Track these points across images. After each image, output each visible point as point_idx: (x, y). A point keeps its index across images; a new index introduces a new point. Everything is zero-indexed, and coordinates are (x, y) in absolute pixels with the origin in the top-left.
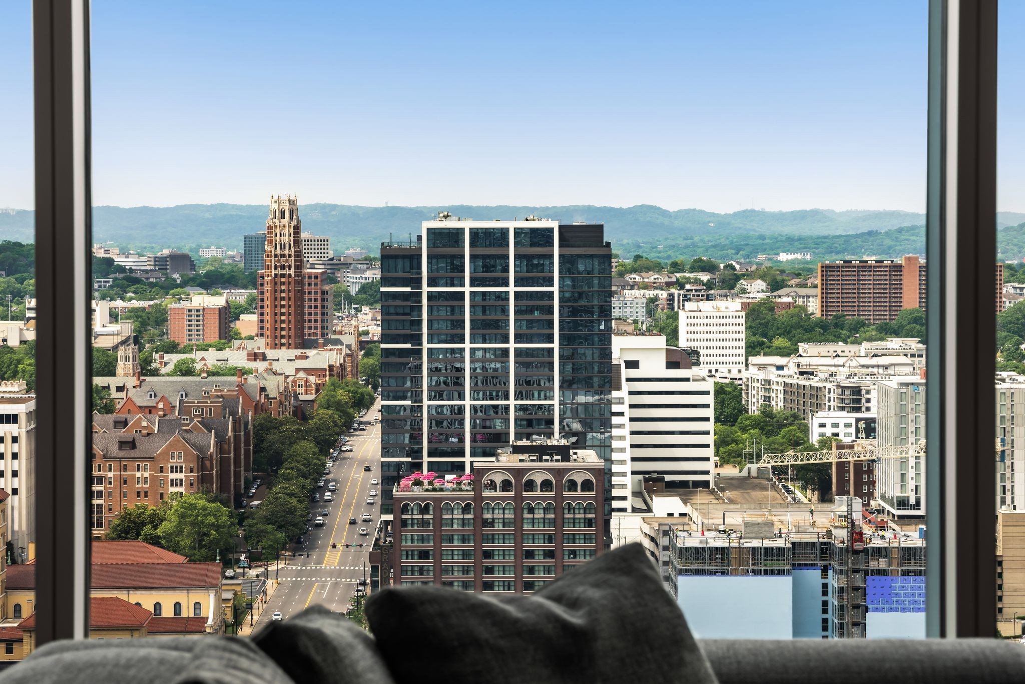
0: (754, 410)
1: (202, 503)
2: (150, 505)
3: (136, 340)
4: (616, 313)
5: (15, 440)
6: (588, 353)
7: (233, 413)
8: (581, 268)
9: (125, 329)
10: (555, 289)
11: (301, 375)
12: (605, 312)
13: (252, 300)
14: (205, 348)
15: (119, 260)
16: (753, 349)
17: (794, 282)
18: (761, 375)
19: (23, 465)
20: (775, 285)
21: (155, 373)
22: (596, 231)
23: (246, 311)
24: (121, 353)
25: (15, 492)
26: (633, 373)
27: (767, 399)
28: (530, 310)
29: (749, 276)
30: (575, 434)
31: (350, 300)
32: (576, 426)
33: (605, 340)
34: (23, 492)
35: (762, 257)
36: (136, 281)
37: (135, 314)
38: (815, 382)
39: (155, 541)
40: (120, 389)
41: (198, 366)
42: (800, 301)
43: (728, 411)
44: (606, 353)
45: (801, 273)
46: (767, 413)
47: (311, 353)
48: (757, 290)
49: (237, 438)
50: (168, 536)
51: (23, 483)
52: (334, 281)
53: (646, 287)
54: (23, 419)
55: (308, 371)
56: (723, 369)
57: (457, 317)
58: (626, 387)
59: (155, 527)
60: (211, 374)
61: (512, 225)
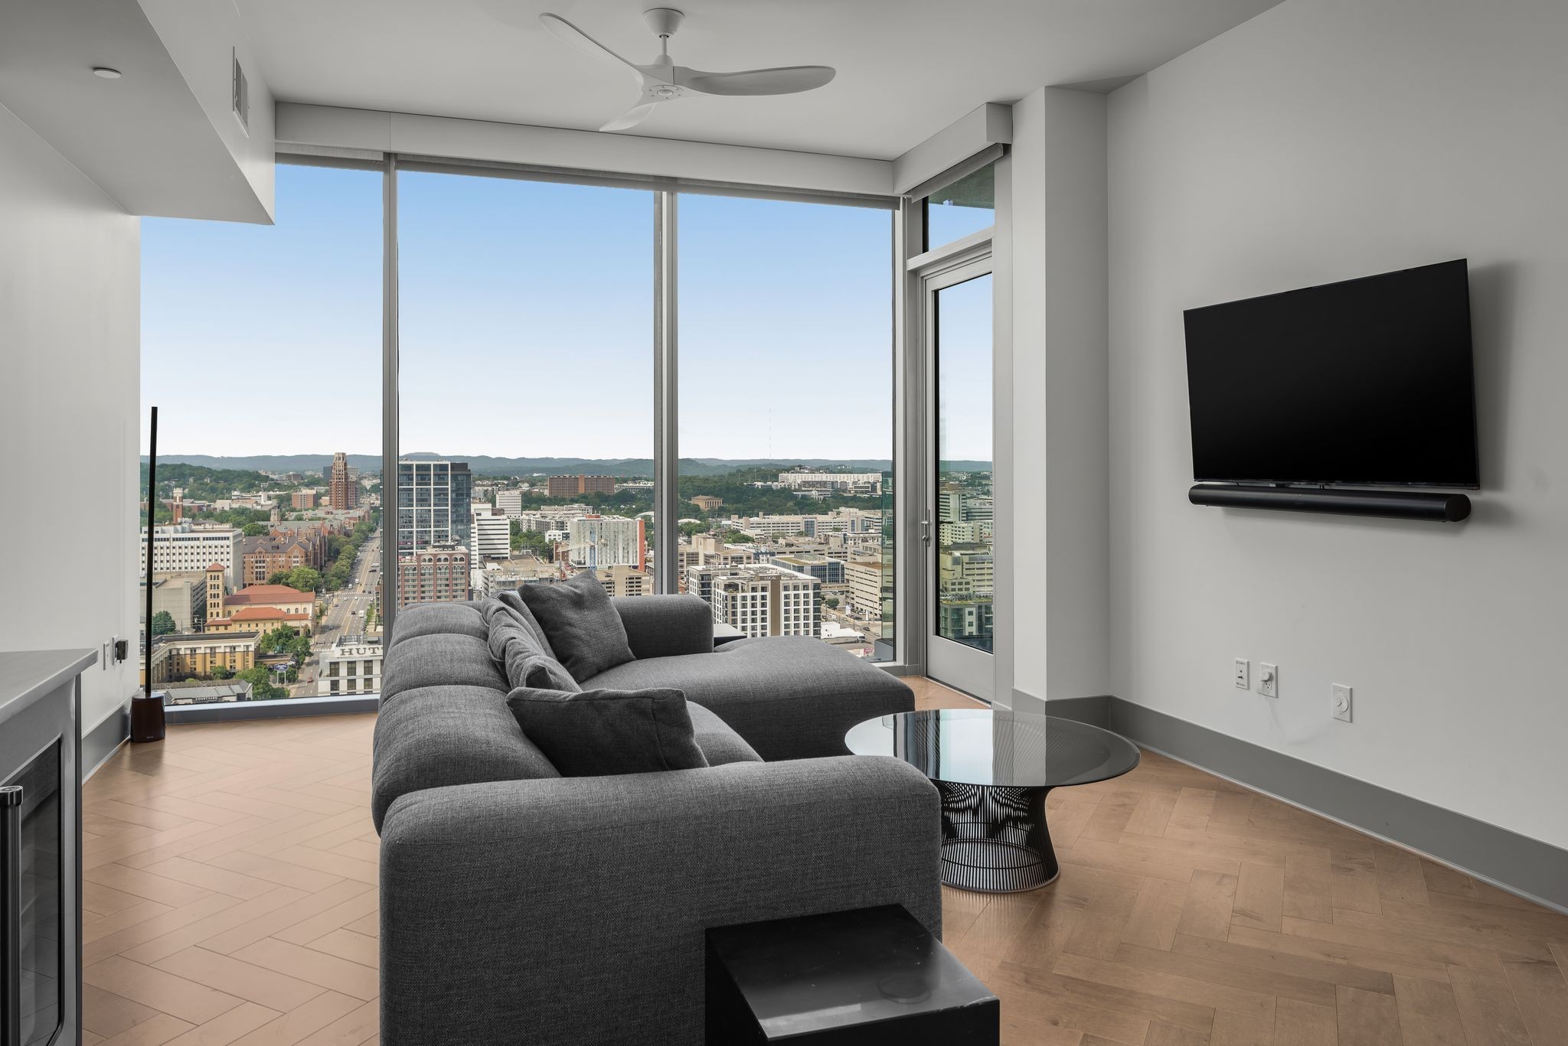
0: (524, 530)
1: (306, 569)
2: (285, 571)
3: (279, 507)
4: (472, 495)
5: (228, 547)
6: (462, 511)
7: (319, 535)
8: (459, 479)
9: (274, 502)
10: (449, 487)
11: (347, 520)
12: (469, 495)
13: (327, 491)
14: (307, 510)
15: (271, 476)
16: (524, 508)
17: (539, 484)
18: (527, 518)
19: (231, 556)
20: (532, 485)
21: (287, 520)
22: (466, 465)
23: (324, 495)
24: (272, 512)
25: (228, 567)
26: (479, 517)
27: (530, 526)
28: (439, 495)
29: (523, 482)
30: (457, 541)
31: (367, 491)
32: (458, 538)
33: (469, 505)
34: (231, 567)
35: (527, 475)
36: (279, 484)
37: (277, 497)
38: (547, 520)
39: (287, 585)
40: (272, 526)
41: (305, 517)
42: (541, 490)
43: (515, 531)
44: (469, 510)
45: (541, 480)
46: (529, 531)
47: (351, 511)
48: (525, 487)
49: (321, 545)
50: (293, 583)
51: (231, 563)
52: (360, 484)
53: (483, 486)
54: (231, 539)
55: (350, 518)
56: (513, 516)
57: (410, 497)
58: (476, 523)
59: (287, 579)
60: (309, 520)
61: (432, 463)
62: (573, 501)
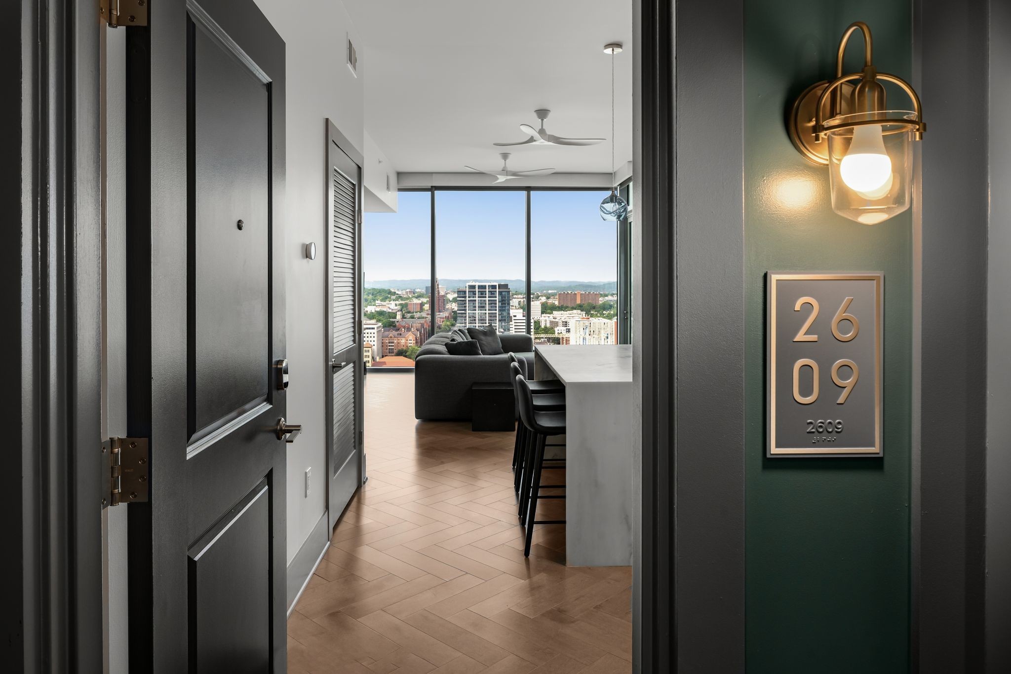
0: (543, 327)
1: (416, 348)
2: (404, 348)
3: (401, 311)
4: (511, 304)
5: (374, 333)
6: (505, 314)
7: (423, 327)
8: (503, 294)
9: (399, 308)
10: (497, 299)
11: (439, 319)
12: (509, 304)
13: (427, 301)
14: (416, 312)
15: (397, 292)
16: (542, 313)
17: (552, 297)
18: (545, 319)
19: (375, 339)
20: (548, 298)
21: (405, 318)
22: (506, 286)
23: (426, 304)
24: (398, 313)
25: (374, 345)
26: (515, 318)
27: (546, 324)
28: (491, 304)
29: (542, 296)
30: (502, 332)
31: (450, 301)
32: (502, 330)
33: (509, 310)
34: (376, 345)
35: (545, 292)
36: (401, 297)
37: (401, 304)
38: (557, 320)
39: (406, 356)
40: (397, 322)
41: (415, 317)
42: (553, 302)
43: (537, 327)
44: (509, 314)
45: (554, 295)
46: (546, 327)
47: (441, 314)
48: (543, 299)
49: (424, 333)
50: (408, 355)
51: (375, 343)
52: (446, 297)
53: (518, 298)
54: (376, 329)
55: (440, 318)
56: (536, 318)
57: (474, 305)
58: (513, 321)
59: (406, 353)
60: (418, 318)
61: (487, 284)
62: (573, 309)
